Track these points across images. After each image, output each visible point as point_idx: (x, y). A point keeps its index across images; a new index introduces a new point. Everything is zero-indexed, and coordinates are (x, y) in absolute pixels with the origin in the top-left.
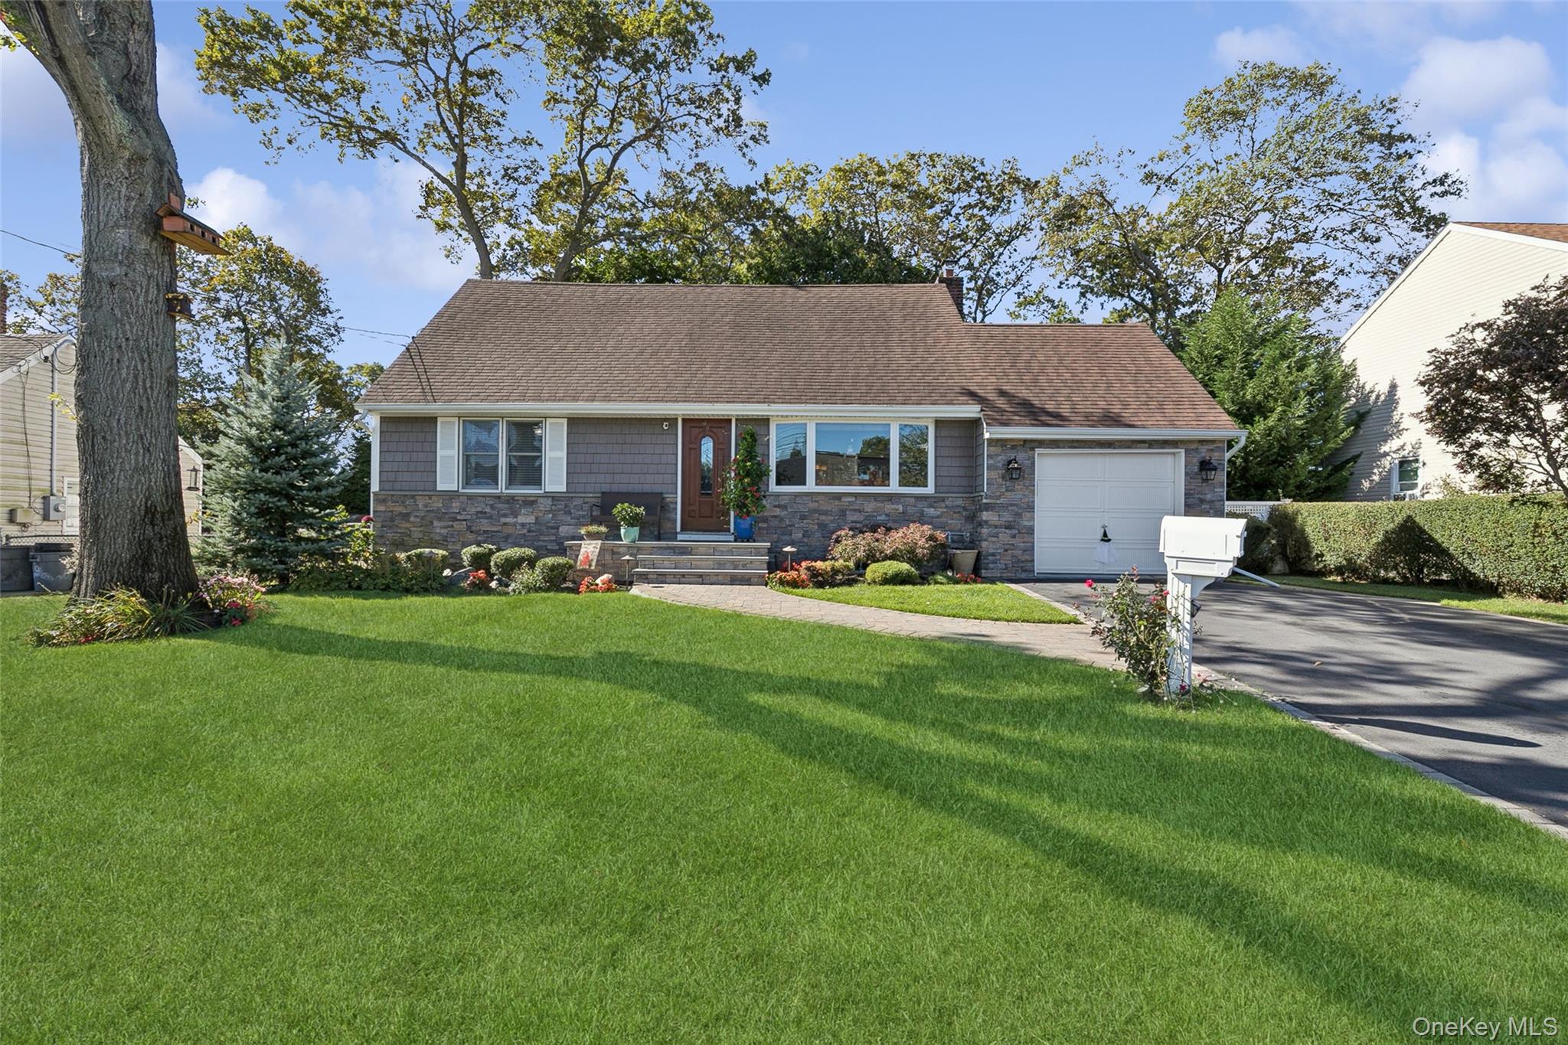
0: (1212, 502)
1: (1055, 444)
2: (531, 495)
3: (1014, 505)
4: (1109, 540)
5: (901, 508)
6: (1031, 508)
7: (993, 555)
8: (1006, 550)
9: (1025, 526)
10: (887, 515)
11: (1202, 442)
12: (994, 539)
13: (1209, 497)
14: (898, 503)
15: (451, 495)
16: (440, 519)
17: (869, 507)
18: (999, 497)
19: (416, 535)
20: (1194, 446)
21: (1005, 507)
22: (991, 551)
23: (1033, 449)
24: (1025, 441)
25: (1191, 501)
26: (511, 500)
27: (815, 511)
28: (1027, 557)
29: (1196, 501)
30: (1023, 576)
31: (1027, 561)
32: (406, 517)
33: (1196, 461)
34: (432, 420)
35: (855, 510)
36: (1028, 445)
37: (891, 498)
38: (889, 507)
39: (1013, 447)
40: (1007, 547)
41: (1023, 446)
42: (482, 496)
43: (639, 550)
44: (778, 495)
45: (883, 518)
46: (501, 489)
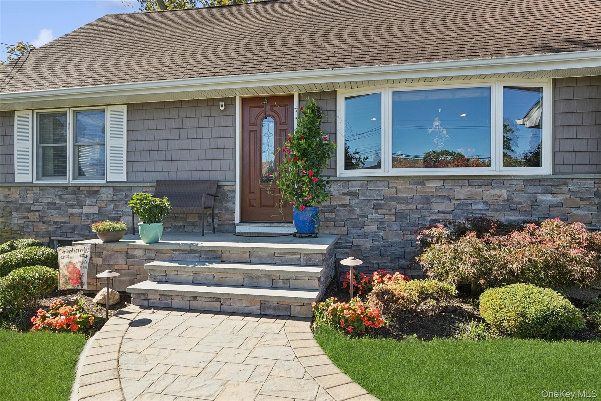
2: (93, 186)
5: (505, 194)
10: (486, 203)
14: (500, 188)
15: (27, 187)
26: (78, 190)
27: (392, 198)
34: (10, 115)
38: (488, 193)
42: (54, 187)
43: (159, 255)
44: (347, 181)
45: (481, 206)
46: (69, 180)
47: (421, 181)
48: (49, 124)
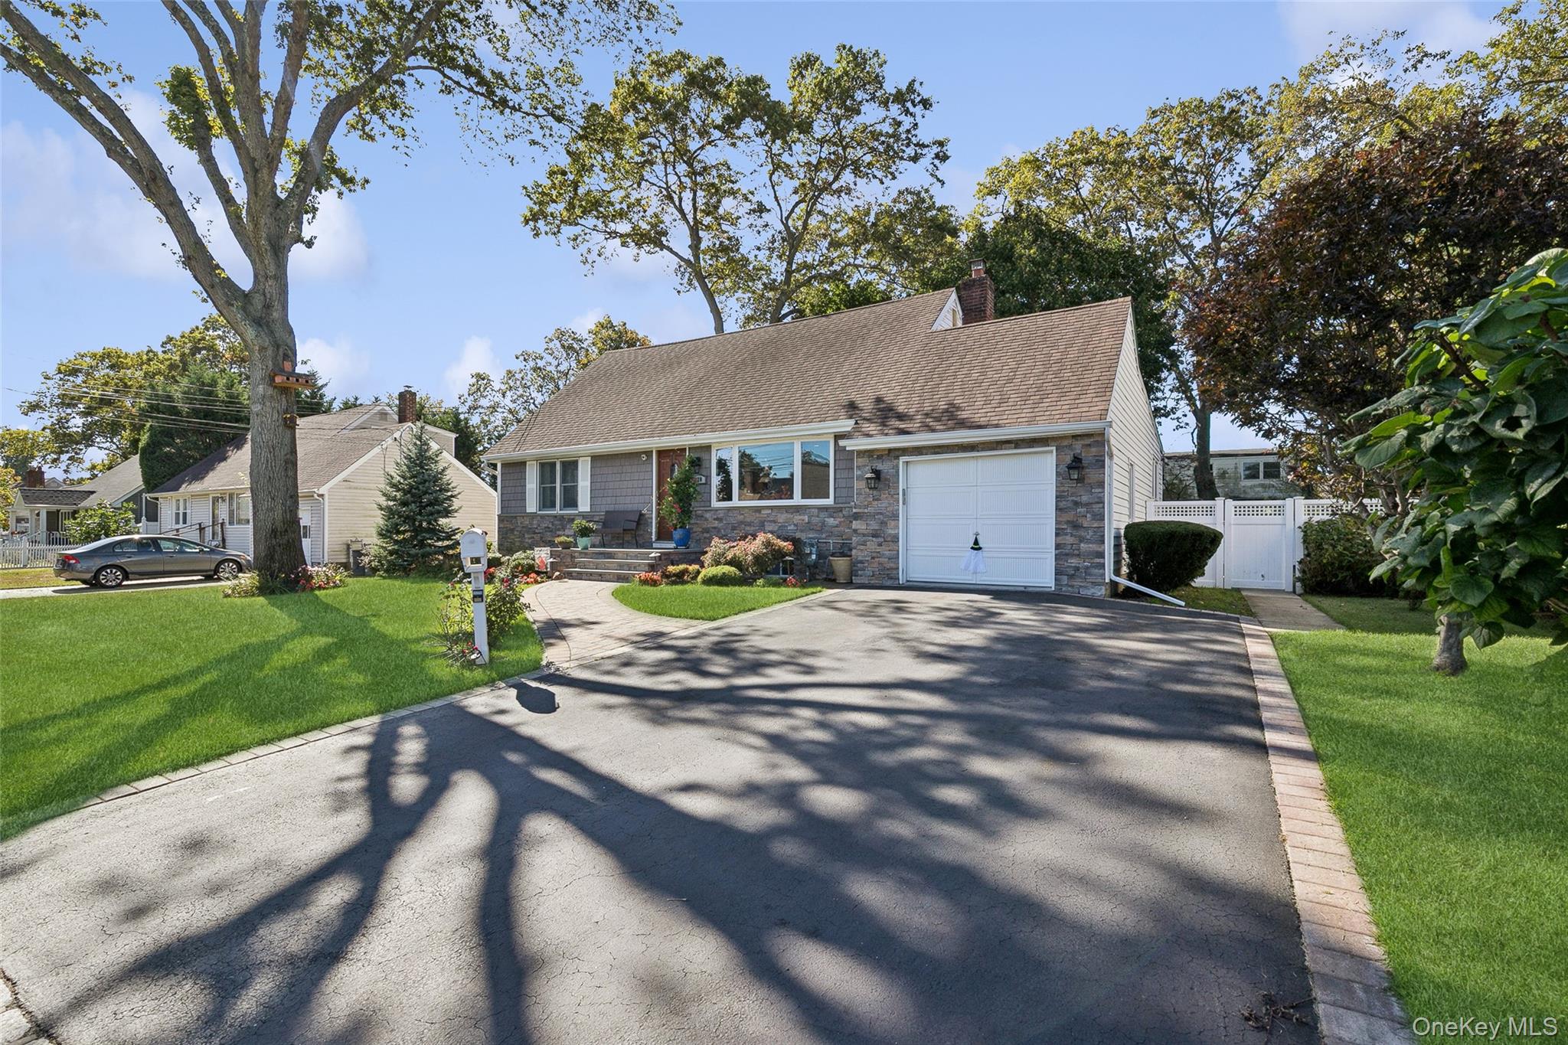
0: (1087, 504)
1: (918, 451)
2: (570, 515)
3: (881, 514)
4: (980, 548)
5: (806, 518)
6: (895, 516)
7: (862, 562)
8: (873, 558)
9: (890, 535)
10: (795, 525)
11: (1075, 437)
12: (862, 547)
13: (1085, 499)
14: (804, 514)
15: (533, 516)
16: (528, 533)
17: (782, 518)
18: (866, 507)
19: (517, 544)
20: (1066, 443)
21: (873, 516)
22: (860, 558)
23: (897, 458)
24: (890, 450)
25: (1062, 504)
26: (562, 517)
27: (742, 522)
28: (892, 565)
29: (1070, 505)
30: (889, 583)
31: (892, 569)
32: (512, 530)
33: (1068, 459)
34: (523, 464)
35: (770, 521)
36: (892, 454)
37: (798, 509)
38: (797, 518)
39: (880, 457)
40: (874, 555)
41: (888, 455)
42: (548, 516)
43: (586, 555)
44: (716, 510)
45: (792, 527)
46: (557, 511)
47: (758, 509)
48: (548, 469)
